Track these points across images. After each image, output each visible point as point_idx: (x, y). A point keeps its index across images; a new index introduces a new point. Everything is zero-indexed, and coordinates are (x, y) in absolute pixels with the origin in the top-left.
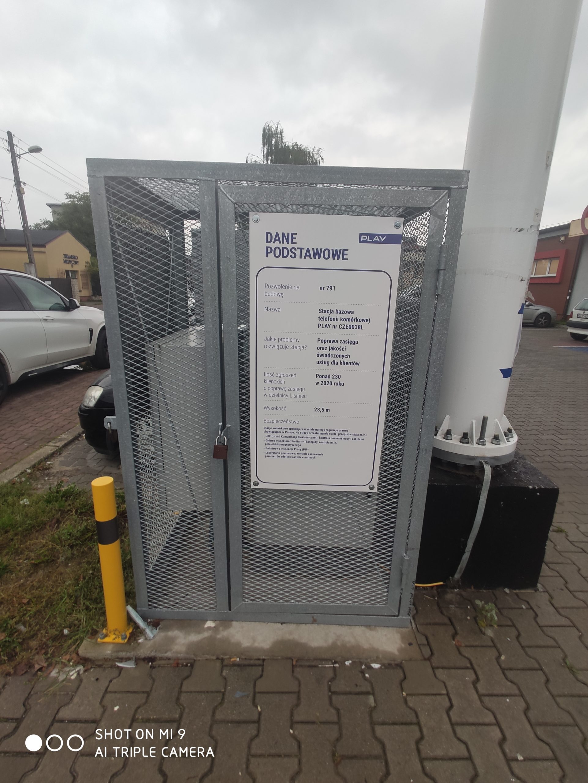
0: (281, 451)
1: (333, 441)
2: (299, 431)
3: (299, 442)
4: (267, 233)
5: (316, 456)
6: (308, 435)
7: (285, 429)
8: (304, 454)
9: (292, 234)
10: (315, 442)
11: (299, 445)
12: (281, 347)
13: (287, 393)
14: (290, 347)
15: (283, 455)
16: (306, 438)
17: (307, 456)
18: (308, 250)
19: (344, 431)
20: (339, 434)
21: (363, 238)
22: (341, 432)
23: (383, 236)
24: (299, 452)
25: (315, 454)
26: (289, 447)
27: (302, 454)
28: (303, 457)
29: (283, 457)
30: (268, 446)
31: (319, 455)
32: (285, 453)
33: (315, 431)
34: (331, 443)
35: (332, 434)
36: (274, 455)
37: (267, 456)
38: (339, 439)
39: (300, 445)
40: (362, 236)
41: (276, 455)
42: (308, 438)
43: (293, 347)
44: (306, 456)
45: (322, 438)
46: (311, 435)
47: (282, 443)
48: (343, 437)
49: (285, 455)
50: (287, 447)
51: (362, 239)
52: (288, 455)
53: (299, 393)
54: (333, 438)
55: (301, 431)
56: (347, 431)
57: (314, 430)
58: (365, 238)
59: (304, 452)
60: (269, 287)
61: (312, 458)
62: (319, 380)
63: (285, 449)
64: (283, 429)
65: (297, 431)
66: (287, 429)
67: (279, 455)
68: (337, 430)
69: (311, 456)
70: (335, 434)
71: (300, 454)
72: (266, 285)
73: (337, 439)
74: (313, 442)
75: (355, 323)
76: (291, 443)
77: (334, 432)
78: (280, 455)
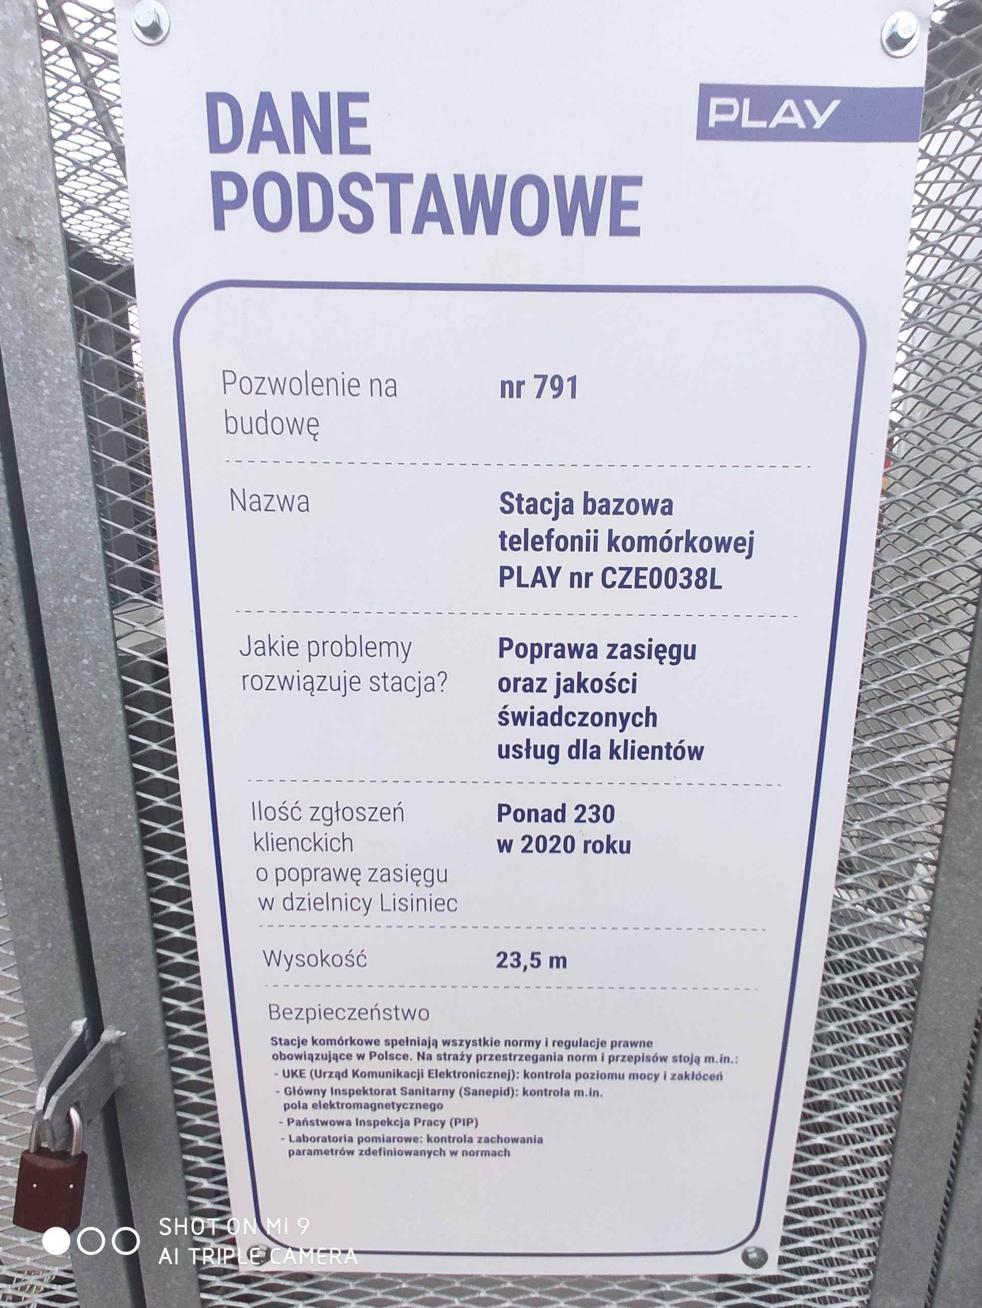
0: (355, 1132)
1: (585, 1085)
2: (433, 1051)
3: (434, 1093)
4: (213, 99)
5: (510, 1146)
6: (472, 1067)
7: (369, 1042)
8: (459, 1140)
9: (345, 99)
10: (507, 1092)
11: (434, 1107)
12: (326, 685)
13: (367, 890)
14: (366, 684)
15: (364, 1146)
16: (465, 1075)
17: (475, 1146)
18: (432, 183)
19: (634, 1044)
20: (612, 1059)
21: (721, 109)
22: (619, 1051)
23: (822, 95)
24: (435, 1132)
25: (507, 1140)
26: (393, 1114)
27: (450, 1139)
28: (454, 1153)
29: (369, 1152)
30: (298, 1115)
31: (523, 1141)
32: (375, 1139)
33: (502, 1050)
34: (579, 1093)
35: (578, 1058)
36: (328, 1146)
37: (299, 1153)
38: (612, 1076)
39: (440, 1106)
40: (715, 102)
41: (337, 1146)
42: (472, 1075)
43: (379, 683)
44: (468, 1147)
45: (535, 1075)
46: (486, 1066)
47: (355, 1099)
48: (627, 1068)
49: (375, 1146)
50: (381, 1114)
51: (714, 118)
52: (389, 1146)
53: (422, 891)
54: (585, 1076)
55: (442, 1049)
56: (649, 1044)
57: (497, 1043)
58: (728, 109)
59: (460, 1131)
60: (246, 388)
61: (495, 1154)
62: (511, 829)
63: (375, 1124)
64: (360, 1042)
65: (422, 1049)
66: (377, 1042)
67: (348, 1146)
68: (603, 1044)
69: (490, 1147)
70: (593, 1058)
71: (443, 1140)
72: (229, 378)
73: (602, 1076)
74: (495, 1093)
75: (679, 559)
76: (399, 1099)
77: (590, 1051)
78: (354, 1146)
